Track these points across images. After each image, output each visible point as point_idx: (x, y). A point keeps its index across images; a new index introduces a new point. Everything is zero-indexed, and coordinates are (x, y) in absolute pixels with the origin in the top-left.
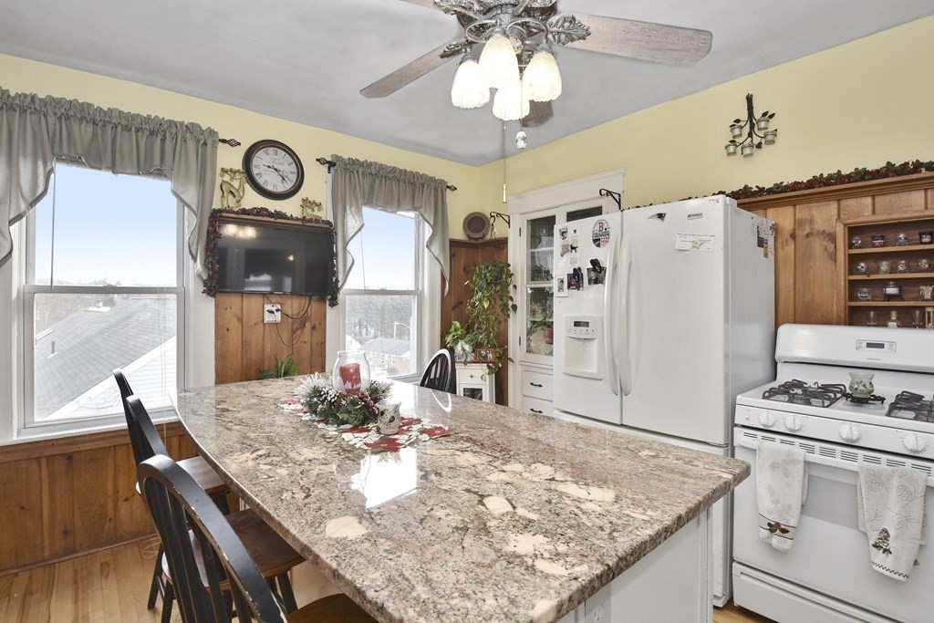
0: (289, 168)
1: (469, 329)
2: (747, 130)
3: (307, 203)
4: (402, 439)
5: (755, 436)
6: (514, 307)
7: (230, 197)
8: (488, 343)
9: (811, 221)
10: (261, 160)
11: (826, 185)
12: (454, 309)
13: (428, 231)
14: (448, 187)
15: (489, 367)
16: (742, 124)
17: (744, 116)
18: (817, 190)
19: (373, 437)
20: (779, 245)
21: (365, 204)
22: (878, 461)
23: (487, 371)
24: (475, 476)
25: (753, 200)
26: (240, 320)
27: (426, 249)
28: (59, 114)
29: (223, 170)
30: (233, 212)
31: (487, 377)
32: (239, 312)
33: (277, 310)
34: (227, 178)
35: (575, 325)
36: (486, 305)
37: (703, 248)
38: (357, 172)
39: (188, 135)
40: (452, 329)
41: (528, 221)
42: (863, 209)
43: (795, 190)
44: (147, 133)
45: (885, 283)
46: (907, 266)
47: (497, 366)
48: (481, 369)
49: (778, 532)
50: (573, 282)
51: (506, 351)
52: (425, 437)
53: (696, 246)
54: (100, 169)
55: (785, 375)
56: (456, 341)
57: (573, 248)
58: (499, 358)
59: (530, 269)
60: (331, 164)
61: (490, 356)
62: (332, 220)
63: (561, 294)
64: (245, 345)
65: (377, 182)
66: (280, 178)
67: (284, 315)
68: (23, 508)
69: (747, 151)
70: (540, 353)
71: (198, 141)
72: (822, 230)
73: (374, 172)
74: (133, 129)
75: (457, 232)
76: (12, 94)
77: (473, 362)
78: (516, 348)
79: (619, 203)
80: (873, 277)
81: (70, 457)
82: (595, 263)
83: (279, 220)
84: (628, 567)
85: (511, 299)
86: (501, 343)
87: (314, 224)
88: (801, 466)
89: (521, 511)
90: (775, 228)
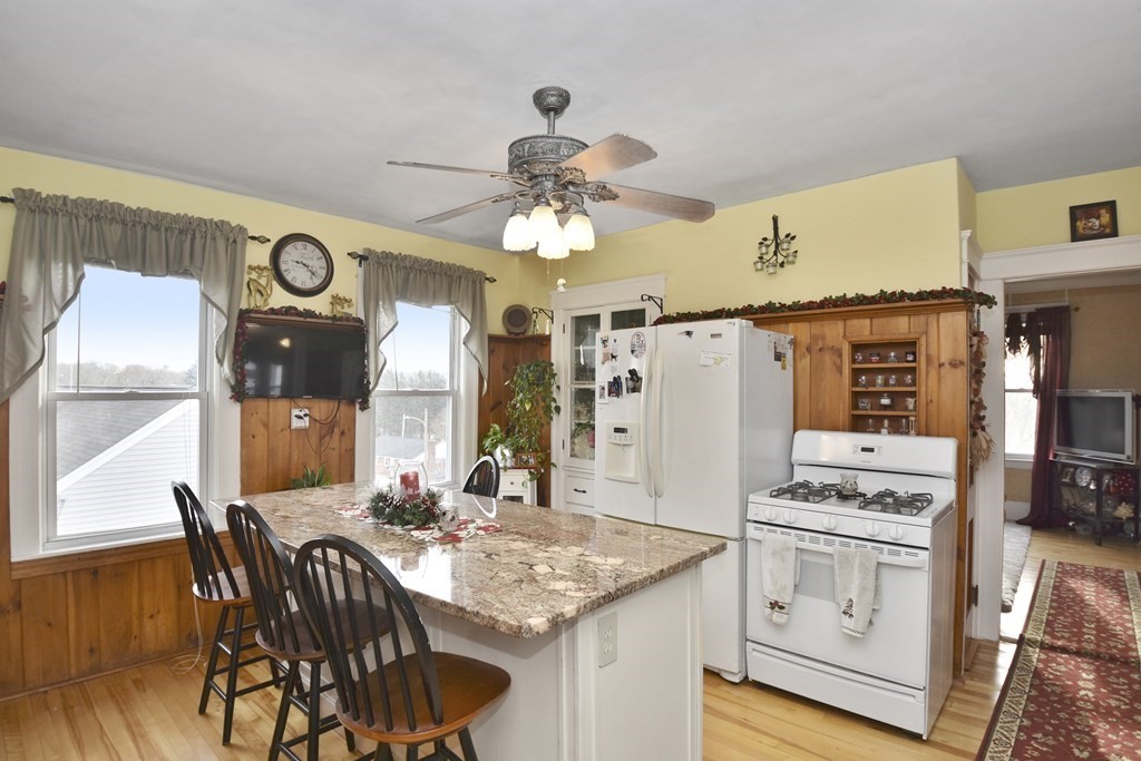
0: (319, 264)
1: (509, 432)
2: (772, 248)
3: (336, 300)
4: (462, 534)
5: (762, 529)
6: (558, 409)
7: (258, 296)
8: (530, 447)
9: (823, 338)
10: (290, 255)
11: (835, 306)
12: (492, 409)
13: (465, 327)
14: (487, 279)
15: (530, 473)
16: (768, 242)
17: (771, 235)
18: (826, 310)
19: (438, 534)
20: (798, 357)
21: (397, 299)
22: (848, 545)
23: (529, 477)
24: (526, 555)
25: (775, 315)
26: (266, 426)
27: (463, 346)
28: (90, 216)
29: (250, 267)
30: (261, 312)
31: (529, 484)
32: (265, 419)
33: (306, 415)
34: (254, 275)
35: (615, 431)
36: (528, 407)
37: (723, 364)
38: (391, 266)
39: (218, 234)
40: (491, 433)
41: (572, 318)
42: (863, 329)
43: (809, 309)
44: (176, 232)
45: (880, 394)
46: (897, 380)
47: (539, 472)
48: (524, 475)
49: (777, 608)
50: (613, 389)
51: (548, 456)
52: (481, 532)
53: (717, 362)
54: (128, 271)
55: (799, 477)
56: (495, 446)
57: (613, 357)
58: (542, 463)
59: (574, 367)
60: (362, 258)
61: (532, 460)
62: (363, 318)
63: (602, 401)
64: (271, 453)
65: (412, 276)
66: (309, 273)
67: (313, 420)
68: (49, 624)
69: (771, 270)
70: (585, 457)
71: (228, 239)
72: (831, 345)
73: (408, 264)
74: (163, 229)
75: (496, 326)
76: (44, 196)
77: (514, 468)
78: (559, 453)
79: (661, 308)
80: (871, 389)
81: (95, 572)
82: (633, 372)
83: (308, 320)
84: (623, 595)
85: (554, 400)
86: (543, 447)
87: (345, 323)
88: (794, 552)
89: (558, 571)
90: (794, 343)
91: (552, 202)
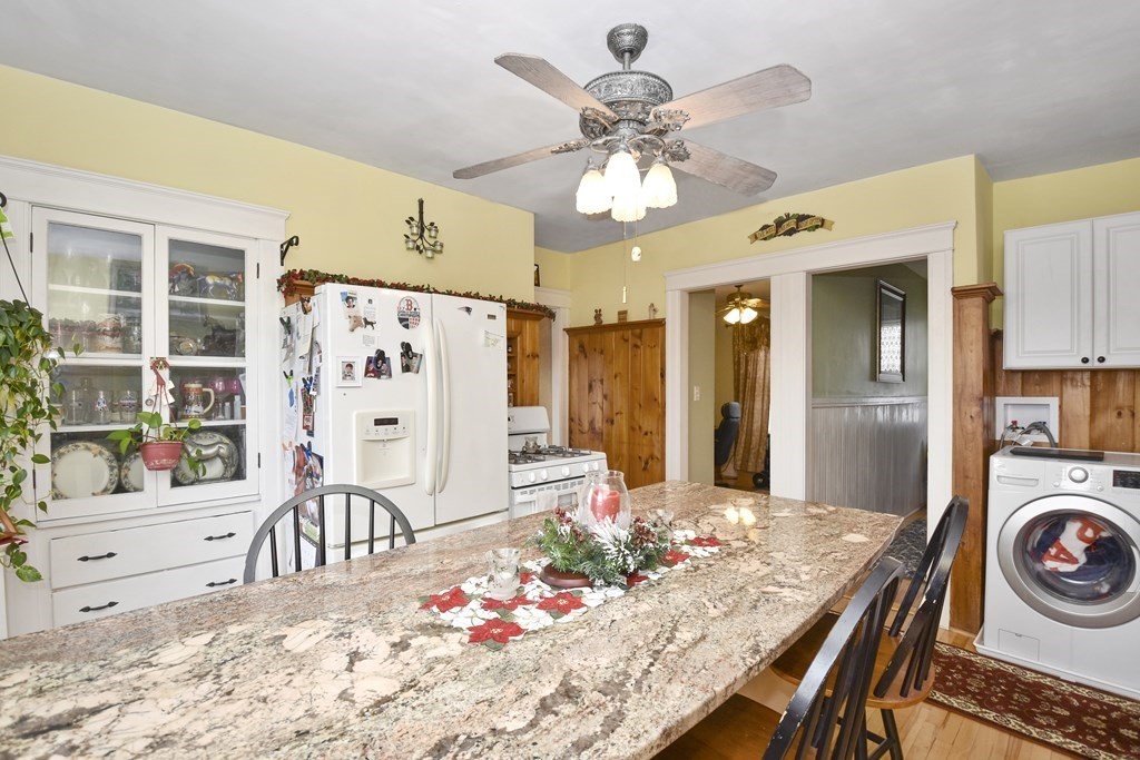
17: (417, 218)
35: (376, 424)
53: (494, 343)
69: (429, 254)
91: (632, 151)
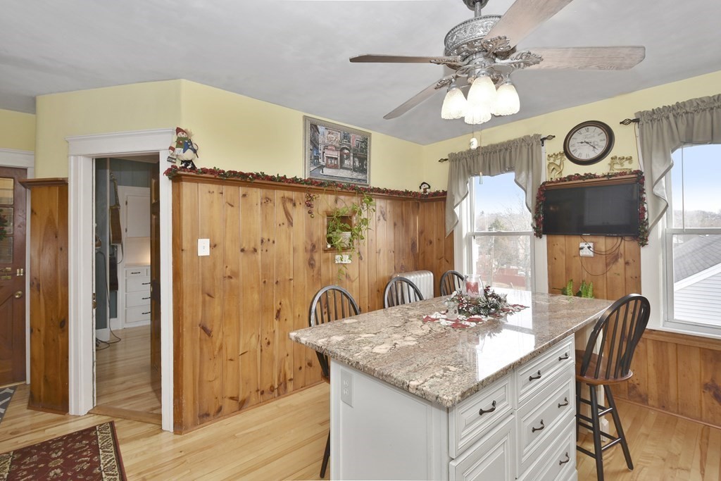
0: (599, 138)
3: (615, 160)
7: (553, 172)
26: (564, 253)
29: (549, 156)
32: (563, 248)
34: (551, 160)
39: (523, 144)
60: (637, 121)
62: (642, 170)
64: (567, 270)
66: (592, 148)
83: (587, 181)
87: (619, 177)
